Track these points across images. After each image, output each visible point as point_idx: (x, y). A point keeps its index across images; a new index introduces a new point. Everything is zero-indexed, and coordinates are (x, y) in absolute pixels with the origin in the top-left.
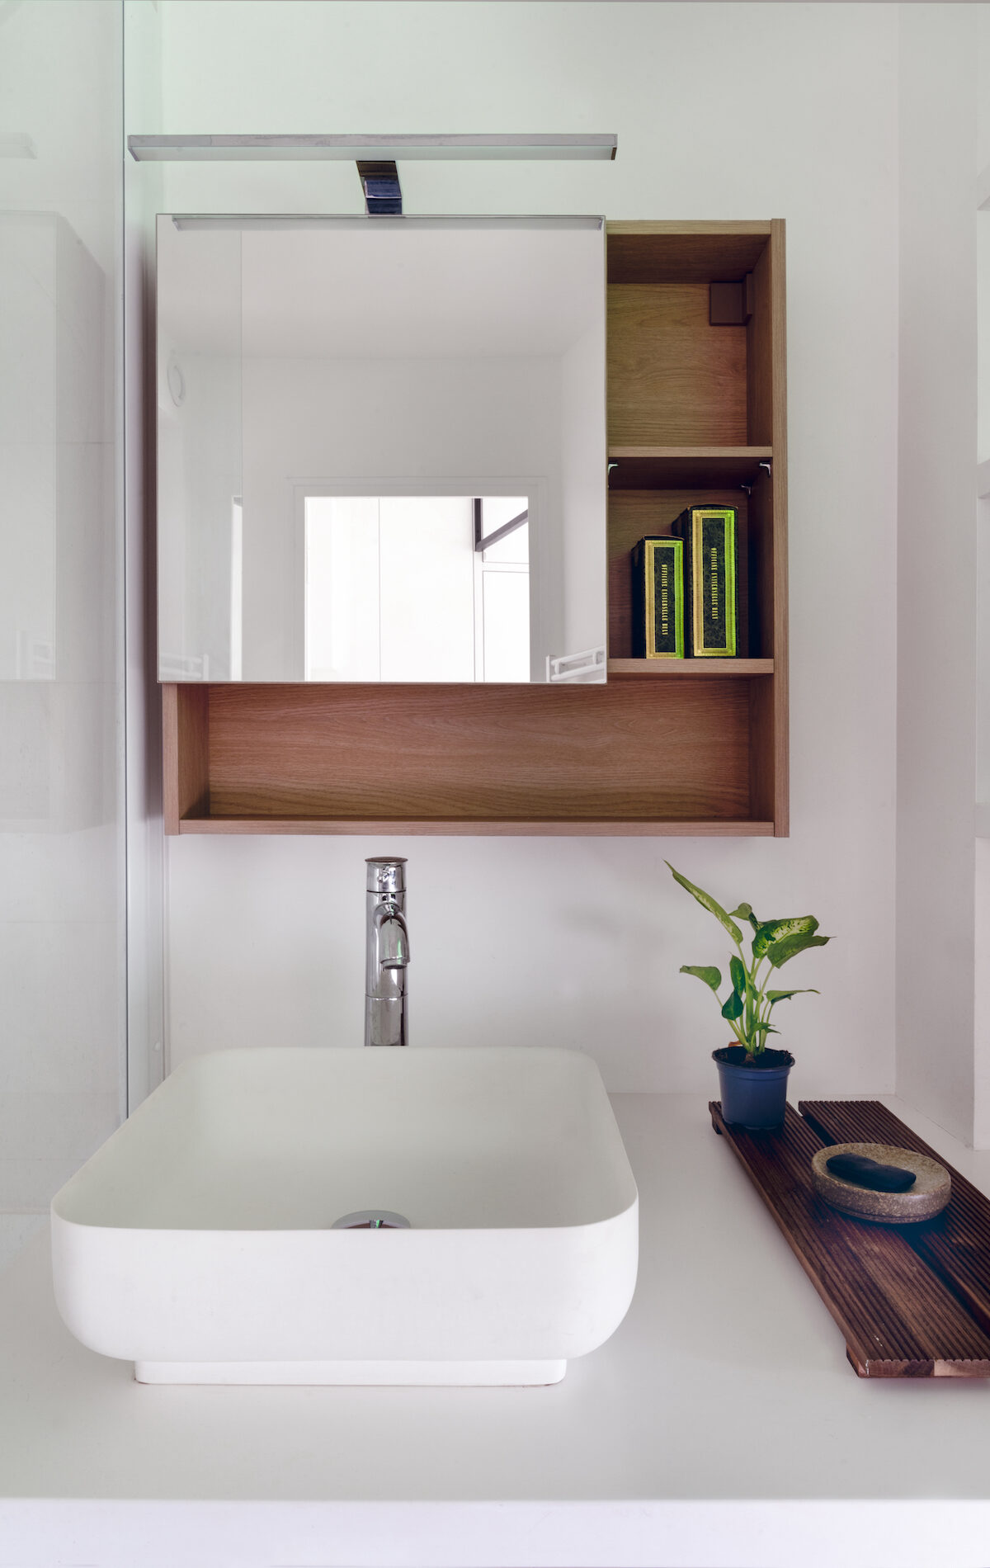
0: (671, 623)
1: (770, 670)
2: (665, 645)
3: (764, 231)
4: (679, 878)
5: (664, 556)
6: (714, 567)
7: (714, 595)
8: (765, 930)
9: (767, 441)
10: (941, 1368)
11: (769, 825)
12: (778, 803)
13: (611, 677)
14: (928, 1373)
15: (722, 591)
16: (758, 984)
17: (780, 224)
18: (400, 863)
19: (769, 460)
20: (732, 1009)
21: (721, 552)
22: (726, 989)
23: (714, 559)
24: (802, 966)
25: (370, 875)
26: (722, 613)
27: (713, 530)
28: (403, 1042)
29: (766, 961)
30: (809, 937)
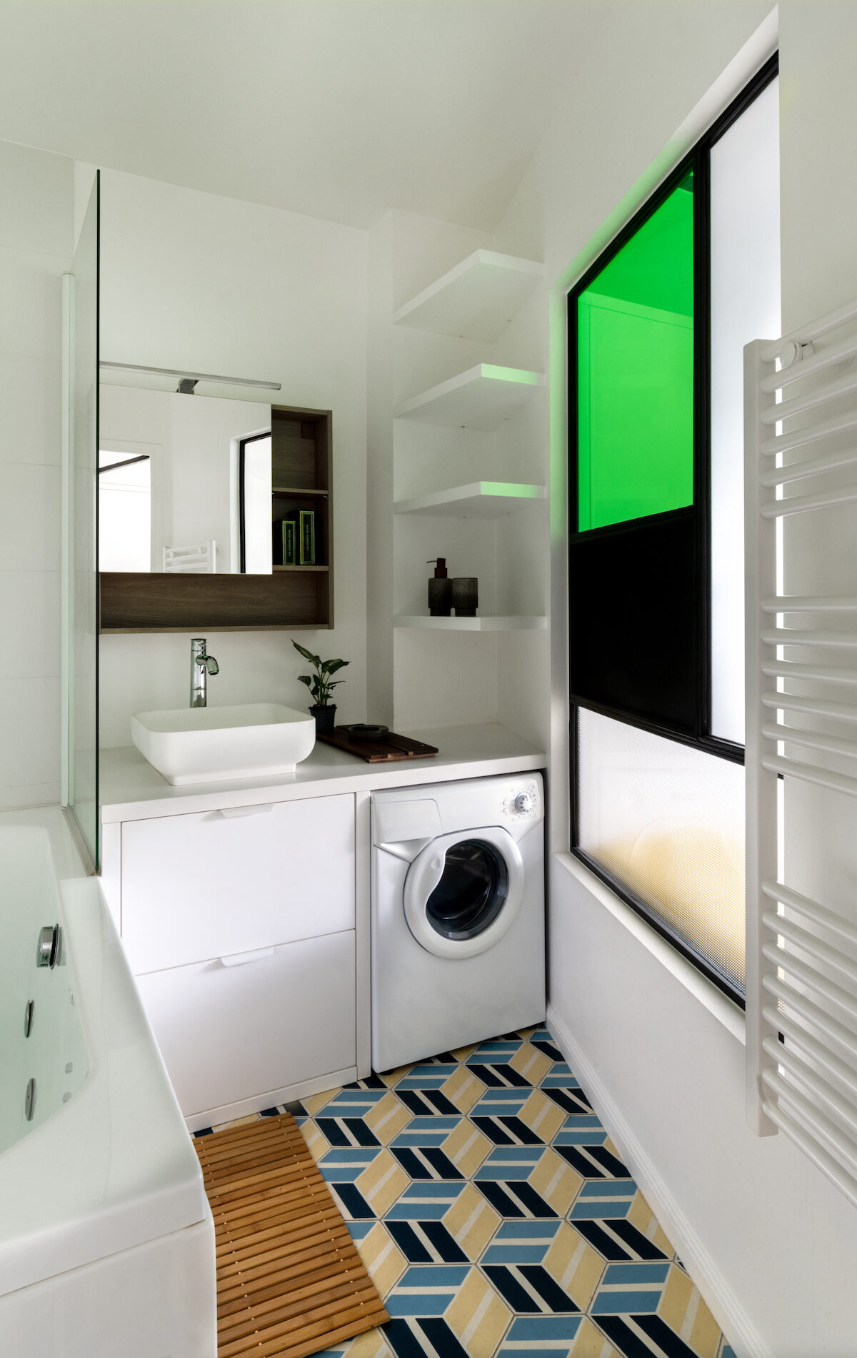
0: (292, 551)
1: (327, 570)
2: (289, 560)
3: (325, 414)
4: (296, 646)
5: (289, 527)
6: (307, 532)
7: (308, 542)
8: (325, 665)
9: (327, 489)
10: (411, 753)
11: (327, 625)
12: (330, 618)
13: (273, 571)
14: (407, 754)
15: (310, 540)
16: (324, 682)
17: (330, 412)
18: (205, 640)
19: (327, 495)
20: (314, 692)
21: (310, 527)
22: (313, 685)
23: (307, 529)
24: (340, 673)
25: (193, 645)
26: (310, 548)
27: (307, 518)
28: (205, 706)
29: (328, 673)
30: (341, 664)
